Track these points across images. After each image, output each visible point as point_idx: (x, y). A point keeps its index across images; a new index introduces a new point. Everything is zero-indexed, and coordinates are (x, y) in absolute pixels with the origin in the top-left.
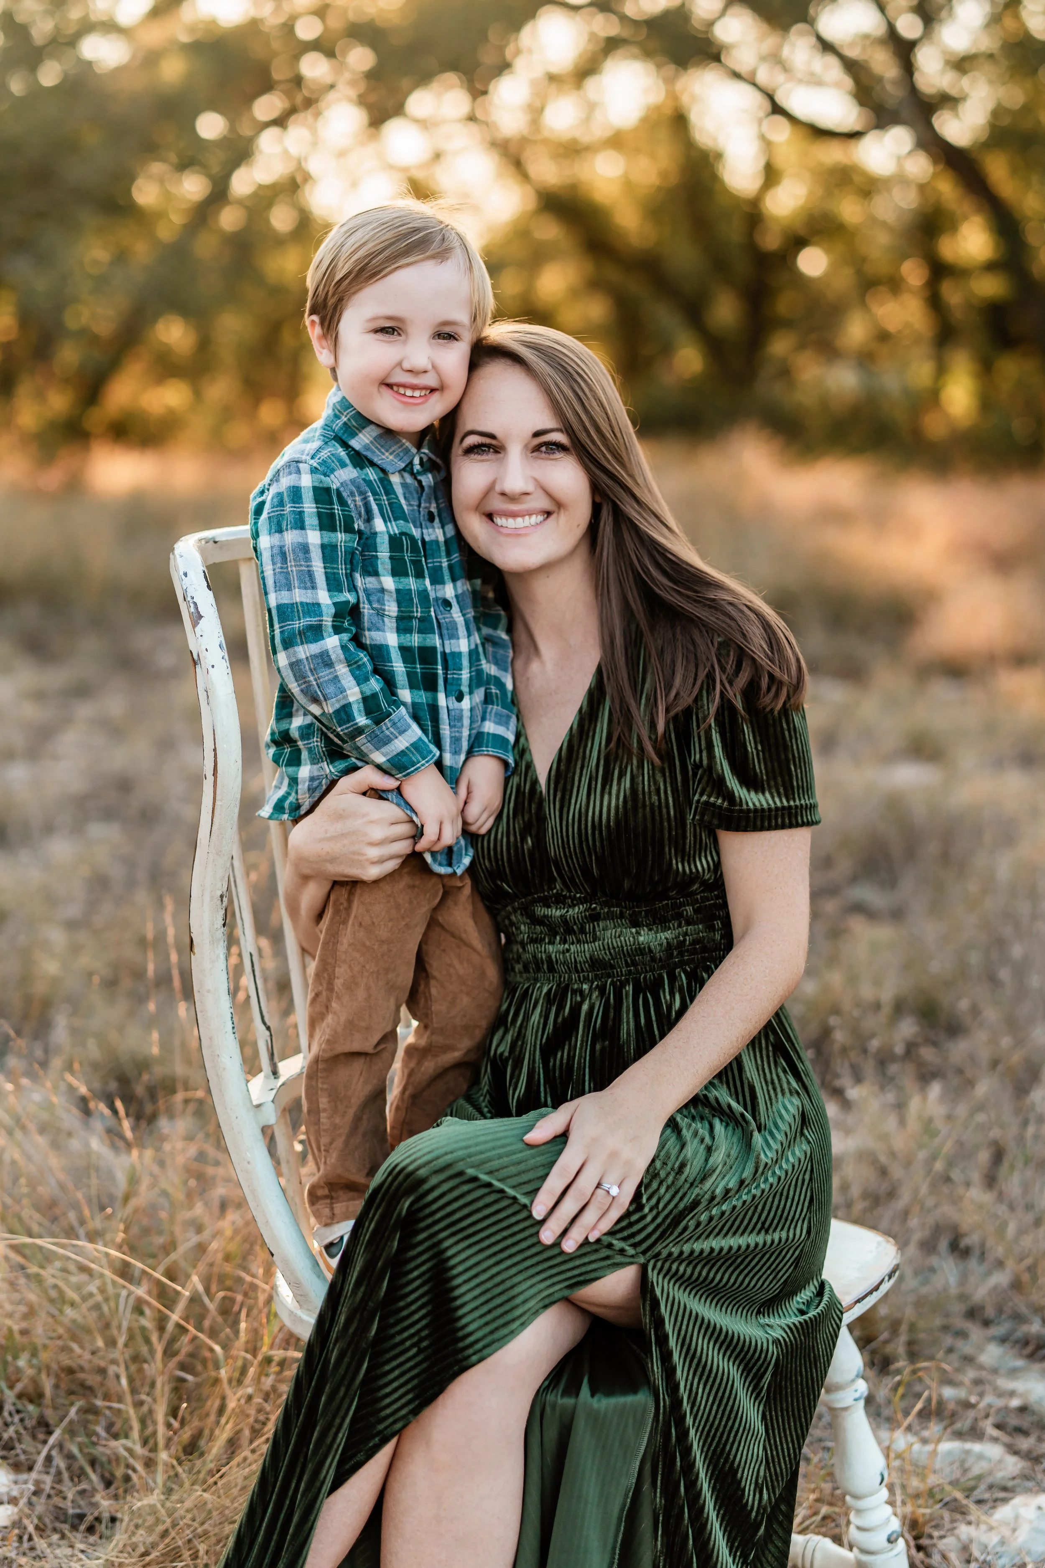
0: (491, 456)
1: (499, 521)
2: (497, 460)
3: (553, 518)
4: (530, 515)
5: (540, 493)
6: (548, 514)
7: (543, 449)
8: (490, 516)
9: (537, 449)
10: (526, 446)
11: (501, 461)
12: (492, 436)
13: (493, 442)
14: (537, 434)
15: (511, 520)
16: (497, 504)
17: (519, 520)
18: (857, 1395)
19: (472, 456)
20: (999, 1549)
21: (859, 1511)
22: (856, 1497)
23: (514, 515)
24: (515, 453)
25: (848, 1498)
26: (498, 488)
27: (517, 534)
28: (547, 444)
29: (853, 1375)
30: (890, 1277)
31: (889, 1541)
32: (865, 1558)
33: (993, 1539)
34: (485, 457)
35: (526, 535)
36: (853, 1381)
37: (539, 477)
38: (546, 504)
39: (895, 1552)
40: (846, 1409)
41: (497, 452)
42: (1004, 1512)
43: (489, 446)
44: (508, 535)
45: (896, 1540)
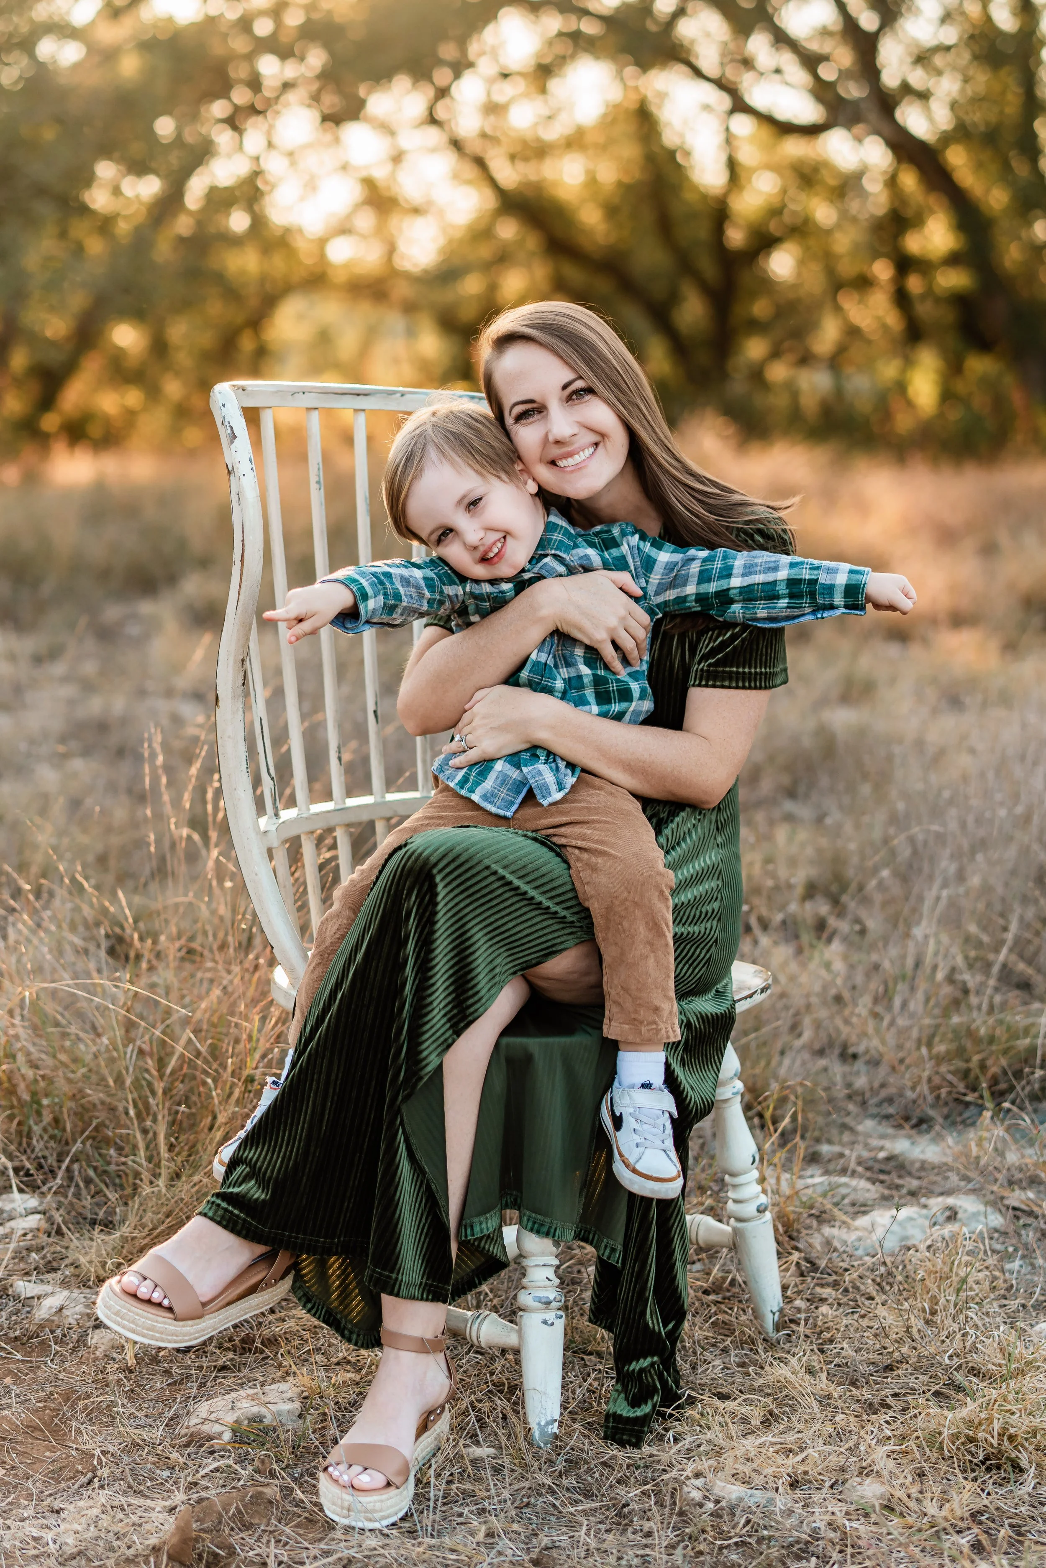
0: (537, 417)
1: (561, 463)
2: (543, 418)
3: (601, 446)
4: (583, 450)
5: (584, 431)
6: (596, 444)
7: (574, 397)
8: (553, 463)
9: (569, 398)
10: (560, 399)
11: (546, 418)
12: (532, 401)
13: (534, 405)
14: (565, 387)
15: (570, 460)
16: (555, 452)
17: (576, 457)
18: (735, 1090)
19: (523, 422)
20: (856, 1244)
21: (735, 1186)
22: (733, 1175)
23: (570, 455)
24: (555, 408)
25: (727, 1177)
26: (551, 438)
27: (578, 468)
28: (576, 392)
29: (732, 1074)
30: (762, 992)
31: (759, 1211)
32: (739, 1225)
33: (852, 1237)
34: (532, 419)
35: (585, 467)
36: (732, 1078)
37: (579, 419)
38: (594, 438)
39: (763, 1220)
40: (726, 1101)
41: (540, 412)
42: (863, 1221)
43: (533, 410)
44: (572, 472)
45: (764, 1211)
